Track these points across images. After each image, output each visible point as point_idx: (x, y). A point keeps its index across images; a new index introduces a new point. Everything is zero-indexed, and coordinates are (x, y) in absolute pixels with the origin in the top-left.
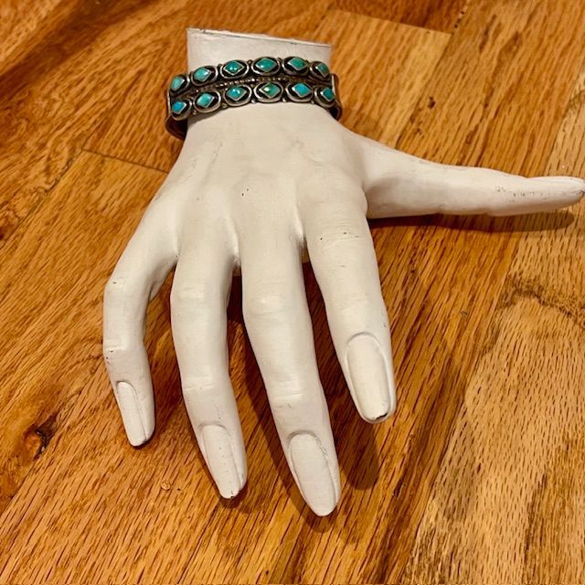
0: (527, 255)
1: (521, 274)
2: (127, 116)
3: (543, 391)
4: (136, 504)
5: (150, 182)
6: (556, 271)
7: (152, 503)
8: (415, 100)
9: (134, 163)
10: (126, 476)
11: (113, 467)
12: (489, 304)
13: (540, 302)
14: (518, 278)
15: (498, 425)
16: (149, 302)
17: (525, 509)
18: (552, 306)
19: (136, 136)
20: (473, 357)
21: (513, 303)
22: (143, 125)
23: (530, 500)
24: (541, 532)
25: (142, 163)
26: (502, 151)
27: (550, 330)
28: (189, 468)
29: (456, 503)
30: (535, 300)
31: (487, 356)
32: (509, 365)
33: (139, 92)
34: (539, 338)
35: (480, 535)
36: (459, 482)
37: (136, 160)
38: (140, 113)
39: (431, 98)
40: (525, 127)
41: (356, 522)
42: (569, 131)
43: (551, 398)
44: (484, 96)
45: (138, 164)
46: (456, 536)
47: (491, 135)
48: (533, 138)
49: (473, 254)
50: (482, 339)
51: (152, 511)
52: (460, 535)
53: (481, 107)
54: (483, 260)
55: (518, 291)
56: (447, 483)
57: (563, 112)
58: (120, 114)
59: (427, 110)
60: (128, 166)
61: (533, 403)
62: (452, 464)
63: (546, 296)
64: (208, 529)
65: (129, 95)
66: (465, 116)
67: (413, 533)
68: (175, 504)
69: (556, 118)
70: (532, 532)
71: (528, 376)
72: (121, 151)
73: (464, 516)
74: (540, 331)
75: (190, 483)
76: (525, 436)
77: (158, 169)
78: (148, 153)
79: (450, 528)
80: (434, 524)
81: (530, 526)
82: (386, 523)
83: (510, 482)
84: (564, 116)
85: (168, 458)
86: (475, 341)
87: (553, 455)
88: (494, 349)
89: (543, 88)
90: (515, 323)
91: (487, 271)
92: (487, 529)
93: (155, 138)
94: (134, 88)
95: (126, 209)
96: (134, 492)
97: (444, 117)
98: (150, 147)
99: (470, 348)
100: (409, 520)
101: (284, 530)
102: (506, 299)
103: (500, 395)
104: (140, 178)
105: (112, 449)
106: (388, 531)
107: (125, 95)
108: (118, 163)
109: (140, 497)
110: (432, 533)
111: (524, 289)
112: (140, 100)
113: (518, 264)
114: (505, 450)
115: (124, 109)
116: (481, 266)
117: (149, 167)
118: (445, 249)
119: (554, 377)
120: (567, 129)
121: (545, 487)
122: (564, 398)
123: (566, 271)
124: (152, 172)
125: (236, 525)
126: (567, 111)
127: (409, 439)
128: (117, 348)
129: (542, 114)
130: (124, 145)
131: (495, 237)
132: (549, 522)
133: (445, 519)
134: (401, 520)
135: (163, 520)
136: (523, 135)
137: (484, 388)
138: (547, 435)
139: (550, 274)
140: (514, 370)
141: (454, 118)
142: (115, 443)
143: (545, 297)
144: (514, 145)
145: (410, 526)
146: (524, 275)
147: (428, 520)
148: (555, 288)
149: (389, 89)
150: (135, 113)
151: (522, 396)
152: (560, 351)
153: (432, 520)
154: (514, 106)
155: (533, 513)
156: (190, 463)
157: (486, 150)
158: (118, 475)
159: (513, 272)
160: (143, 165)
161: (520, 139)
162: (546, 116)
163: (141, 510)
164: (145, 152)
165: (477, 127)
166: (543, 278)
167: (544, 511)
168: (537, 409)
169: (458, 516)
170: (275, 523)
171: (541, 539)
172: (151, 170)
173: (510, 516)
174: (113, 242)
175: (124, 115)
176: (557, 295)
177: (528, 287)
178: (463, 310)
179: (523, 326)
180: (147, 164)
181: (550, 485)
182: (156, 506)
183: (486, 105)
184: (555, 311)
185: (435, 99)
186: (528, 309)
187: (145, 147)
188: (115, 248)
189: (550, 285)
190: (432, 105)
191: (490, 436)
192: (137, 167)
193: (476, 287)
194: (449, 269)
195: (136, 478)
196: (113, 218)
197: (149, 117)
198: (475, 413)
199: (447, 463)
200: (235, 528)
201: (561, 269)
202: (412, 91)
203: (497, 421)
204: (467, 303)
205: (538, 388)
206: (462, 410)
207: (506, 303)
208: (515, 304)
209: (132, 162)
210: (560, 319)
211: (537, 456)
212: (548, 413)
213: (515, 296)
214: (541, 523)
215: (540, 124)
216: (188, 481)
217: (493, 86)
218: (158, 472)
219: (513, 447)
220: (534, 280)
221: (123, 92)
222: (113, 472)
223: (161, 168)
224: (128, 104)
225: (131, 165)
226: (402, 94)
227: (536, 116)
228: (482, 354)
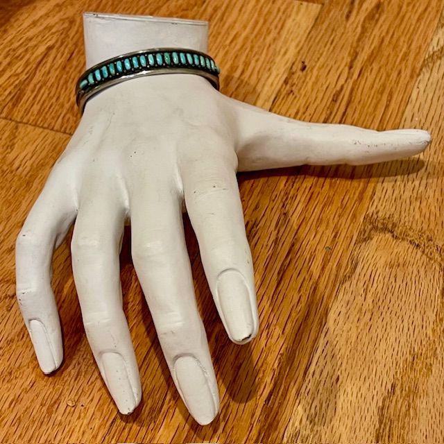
0: (383, 197)
1: (377, 213)
2: (38, 86)
3: (394, 313)
4: (46, 419)
5: (58, 144)
6: (407, 209)
7: (59, 418)
8: (289, 65)
9: (45, 128)
10: (37, 396)
11: (26, 389)
12: (349, 240)
13: (393, 236)
14: (375, 216)
15: (355, 342)
16: (54, 250)
17: (376, 412)
18: (403, 239)
19: (45, 105)
20: (334, 286)
21: (370, 238)
22: (52, 94)
23: (380, 404)
24: (390, 431)
25: (51, 128)
26: (363, 107)
27: (401, 260)
28: (91, 387)
29: (318, 408)
30: (389, 235)
31: (347, 284)
32: (366, 291)
33: (48, 65)
34: (391, 267)
35: (337, 435)
36: (320, 392)
37: (46, 125)
38: (49, 84)
39: (303, 62)
40: (384, 86)
41: (233, 427)
42: (422, 87)
43: (400, 318)
44: (349, 60)
45: (47, 128)
46: (317, 437)
47: (354, 92)
48: (391, 95)
49: (336, 197)
50: (343, 270)
51: (60, 424)
52: (320, 436)
53: (347, 69)
54: (345, 202)
55: (375, 228)
56: (310, 393)
57: (418, 71)
58: (31, 86)
59: (299, 73)
60: (39, 130)
61: (385, 322)
62: (315, 376)
63: (399, 232)
64: (107, 438)
65: (39, 68)
66: (333, 78)
67: (281, 436)
68: (79, 418)
69: (412, 77)
70: (381, 431)
71: (381, 300)
72: (32, 118)
73: (324, 419)
74: (393, 261)
75: (92, 400)
76: (377, 351)
77: (65, 132)
78: (55, 119)
79: (312, 430)
80: (298, 427)
81: (380, 426)
82: (258, 427)
83: (364, 390)
84: (419, 75)
85: (73, 380)
86: (337, 271)
87: (401, 366)
88: (353, 276)
89: (401, 50)
90: (370, 256)
91: (348, 211)
92: (344, 429)
93: (62, 106)
94: (44, 61)
95: (37, 168)
96: (45, 409)
97: (313, 79)
98: (59, 113)
99: (333, 277)
100: (278, 424)
101: (172, 436)
102: (364, 235)
103: (358, 317)
104: (49, 141)
105: (25, 373)
106: (259, 434)
107: (36, 68)
108: (30, 128)
109: (49, 412)
110: (297, 435)
111: (380, 226)
112: (49, 72)
113: (375, 204)
114: (360, 363)
115: (35, 81)
116: (343, 207)
117: (57, 131)
118: (312, 193)
119: (403, 300)
120: (421, 86)
121: (394, 394)
122: (411, 317)
123: (417, 209)
124: (59, 135)
125: (131, 434)
126: (421, 69)
127: (279, 356)
128: (29, 290)
129: (399, 73)
130: (35, 113)
131: (355, 183)
132: (396, 423)
133: (308, 423)
134: (271, 425)
135: (69, 431)
136: (382, 93)
137: (344, 311)
138: (396, 350)
139: (402, 213)
140: (369, 295)
141: (322, 80)
142: (28, 368)
143: (397, 232)
144: (374, 101)
145: (278, 429)
146: (380, 214)
147: (293, 424)
148: (406, 224)
149: (267, 55)
150: (45, 84)
151: (375, 317)
152: (409, 278)
153: (297, 424)
154: (375, 66)
155: (383, 415)
156: (92, 383)
157: (350, 107)
158: (31, 395)
159: (370, 211)
160: (52, 129)
161: (379, 96)
162: (403, 75)
163: (51, 424)
164: (53, 118)
165: (342, 87)
166: (396, 216)
167: (392, 414)
168: (389, 327)
169: (319, 419)
170: (164, 431)
171: (389, 437)
172: (58, 133)
173: (363, 418)
174: (27, 197)
175: (35, 86)
176: (408, 230)
177: (383, 224)
178: (327, 245)
179: (378, 258)
180: (55, 128)
181: (398, 391)
182: (63, 420)
183: (351, 67)
184: (406, 244)
185: (306, 64)
186: (383, 243)
187: (53, 114)
188: (28, 202)
189: (402, 221)
190: (304, 68)
191: (348, 352)
192: (46, 131)
193: (339, 226)
194: (315, 211)
195: (46, 398)
196: (26, 176)
197: (57, 88)
198: (335, 333)
199: (310, 375)
200: (130, 436)
201: (412, 207)
202: (287, 57)
203: (354, 339)
204: (330, 239)
205: (390, 310)
206: (325, 330)
207: (365, 238)
208: (372, 239)
209: (42, 127)
210: (410, 250)
211: (387, 366)
212: (397, 330)
213: (372, 232)
214: (389, 423)
215: (397, 82)
216: (90, 398)
217: (357, 50)
218: (65, 391)
219: (367, 359)
220: (389, 218)
221: (34, 66)
222: (27, 392)
223: (67, 131)
224: (38, 76)
225: (41, 130)
226: (278, 59)
227: (394, 75)
228: (343, 283)
